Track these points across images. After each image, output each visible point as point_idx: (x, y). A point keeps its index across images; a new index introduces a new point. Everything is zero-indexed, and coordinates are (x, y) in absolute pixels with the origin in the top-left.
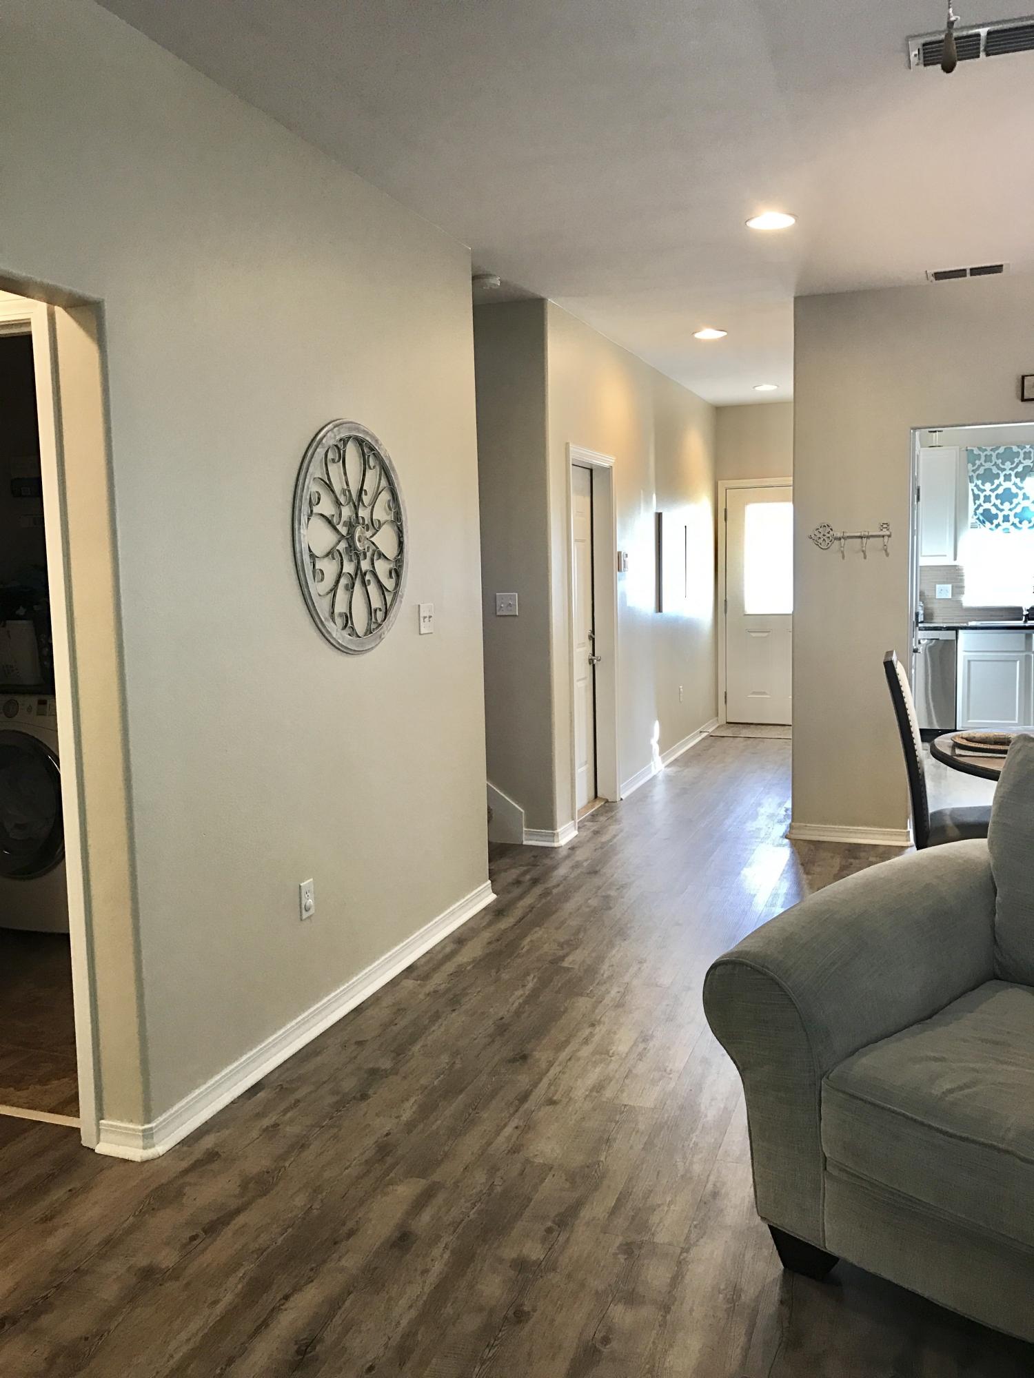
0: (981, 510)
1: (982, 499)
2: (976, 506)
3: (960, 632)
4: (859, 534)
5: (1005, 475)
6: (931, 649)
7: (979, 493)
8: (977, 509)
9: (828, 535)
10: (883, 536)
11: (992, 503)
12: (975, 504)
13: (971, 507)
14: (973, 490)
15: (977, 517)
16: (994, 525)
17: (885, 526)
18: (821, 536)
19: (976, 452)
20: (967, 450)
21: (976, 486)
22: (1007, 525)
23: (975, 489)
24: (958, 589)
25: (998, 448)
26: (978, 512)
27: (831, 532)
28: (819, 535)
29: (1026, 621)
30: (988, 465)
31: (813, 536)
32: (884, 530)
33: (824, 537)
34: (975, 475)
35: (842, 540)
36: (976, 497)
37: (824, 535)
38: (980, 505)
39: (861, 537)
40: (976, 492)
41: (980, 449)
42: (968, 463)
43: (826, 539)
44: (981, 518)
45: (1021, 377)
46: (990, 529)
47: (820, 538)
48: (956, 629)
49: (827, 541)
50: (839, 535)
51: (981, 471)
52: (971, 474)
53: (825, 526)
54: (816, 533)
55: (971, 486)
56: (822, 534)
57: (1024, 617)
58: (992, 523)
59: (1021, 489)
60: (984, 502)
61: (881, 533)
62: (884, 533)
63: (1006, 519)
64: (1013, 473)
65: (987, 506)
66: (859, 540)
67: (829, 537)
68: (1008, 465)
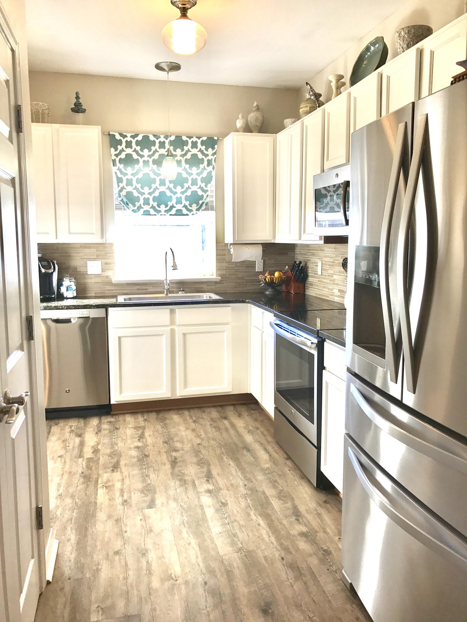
0: (124, 193)
1: (125, 182)
2: (120, 188)
3: (110, 310)
5: (144, 161)
6: (82, 327)
7: (122, 176)
8: (121, 191)
11: (134, 187)
12: (119, 186)
13: (116, 190)
14: (116, 173)
15: (121, 199)
16: (136, 207)
19: (118, 137)
20: (109, 135)
21: (119, 169)
22: (147, 208)
23: (118, 172)
24: (106, 266)
25: (137, 135)
26: (121, 193)
29: (167, 294)
30: (129, 151)
34: (117, 160)
36: (120, 180)
38: (123, 188)
40: (119, 175)
41: (121, 135)
42: (111, 148)
44: (125, 200)
46: (133, 210)
48: (105, 307)
51: (123, 156)
52: (113, 157)
55: (114, 169)
57: (165, 291)
58: (134, 205)
59: (158, 175)
60: (127, 185)
63: (146, 202)
64: (151, 160)
65: (129, 189)
68: (146, 152)
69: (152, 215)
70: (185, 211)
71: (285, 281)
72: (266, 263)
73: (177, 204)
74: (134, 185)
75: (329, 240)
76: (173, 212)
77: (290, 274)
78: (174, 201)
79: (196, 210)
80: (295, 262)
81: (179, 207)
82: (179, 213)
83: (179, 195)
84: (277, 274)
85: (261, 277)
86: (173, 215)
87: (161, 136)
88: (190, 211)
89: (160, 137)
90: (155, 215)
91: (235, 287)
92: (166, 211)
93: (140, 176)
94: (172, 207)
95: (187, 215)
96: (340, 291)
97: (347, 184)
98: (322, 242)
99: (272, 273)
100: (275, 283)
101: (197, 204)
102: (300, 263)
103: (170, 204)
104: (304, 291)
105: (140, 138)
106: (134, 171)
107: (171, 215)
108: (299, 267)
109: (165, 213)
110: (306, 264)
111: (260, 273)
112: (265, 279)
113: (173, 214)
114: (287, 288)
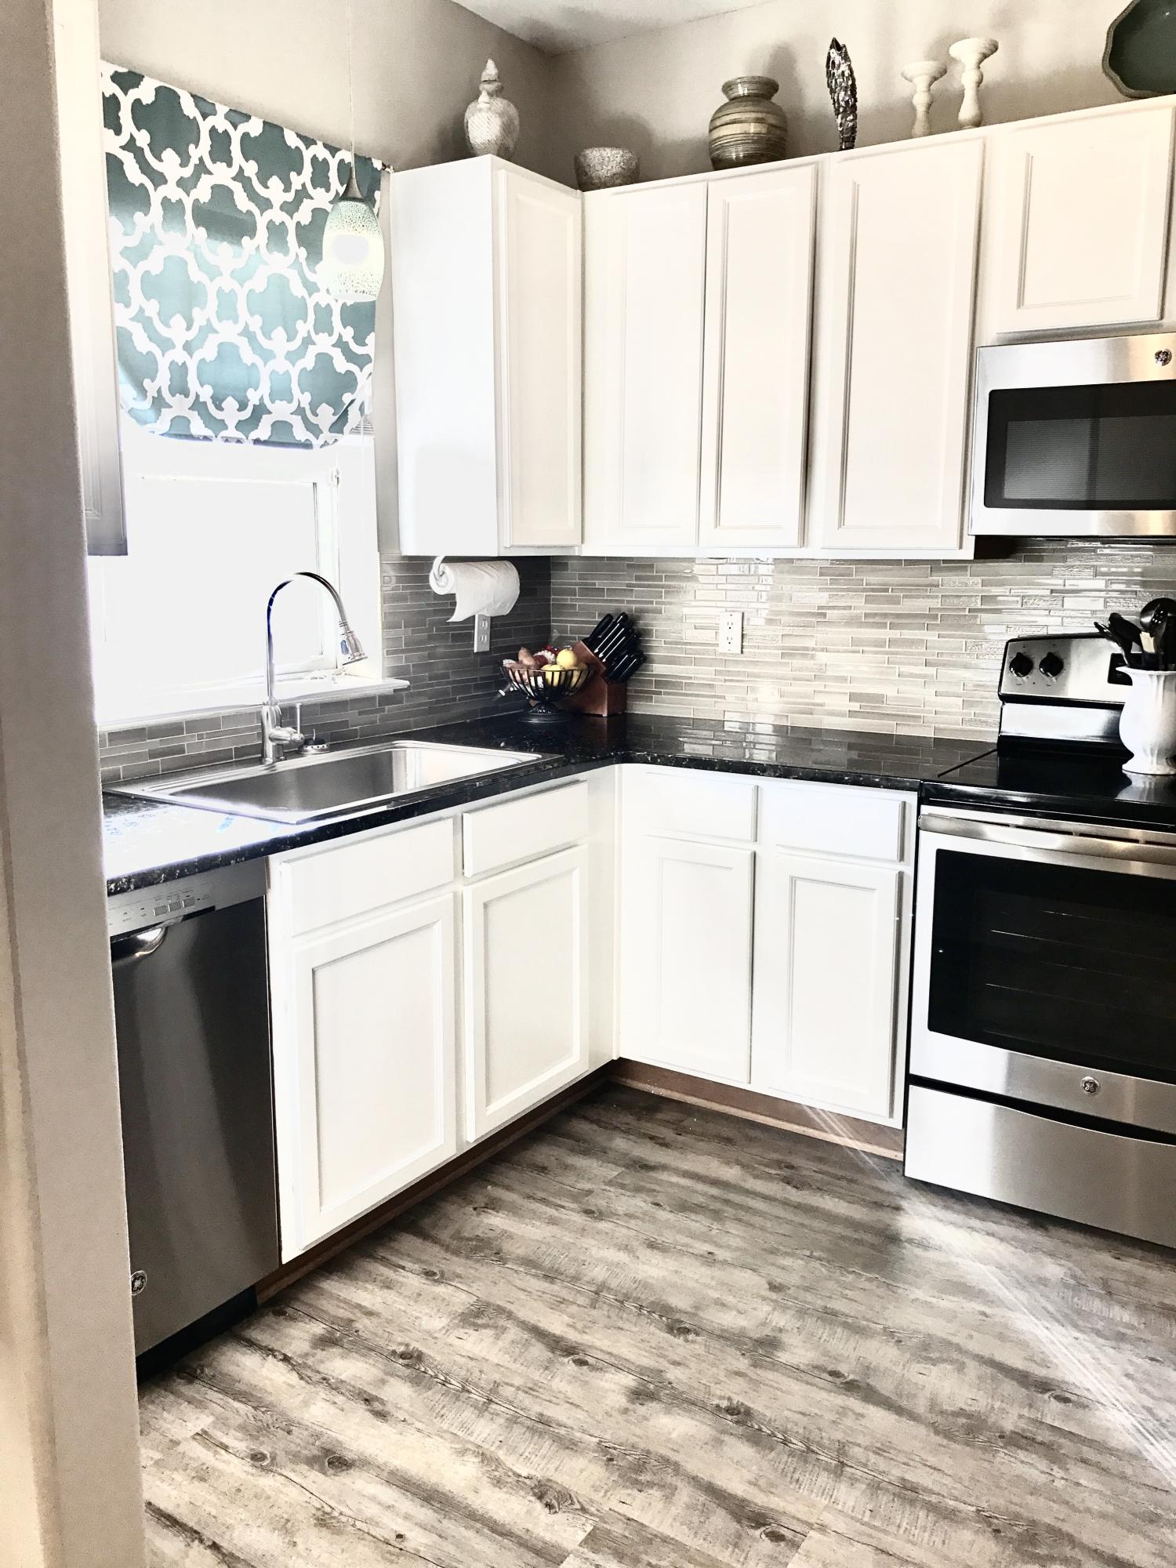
63: (179, 381)
64: (188, 203)
68: (169, 163)
69: (198, 439)
70: (300, 433)
73: (273, 402)
74: (133, 301)
76: (263, 431)
78: (264, 390)
79: (331, 430)
81: (281, 410)
82: (281, 438)
83: (280, 365)
86: (265, 443)
87: (218, 107)
88: (315, 430)
89: (214, 113)
90: (206, 438)
92: (240, 425)
93: (154, 264)
94: (260, 411)
95: (307, 445)
101: (335, 403)
103: (253, 397)
105: (146, 92)
106: (133, 241)
107: (257, 441)
109: (240, 435)
113: (262, 439)
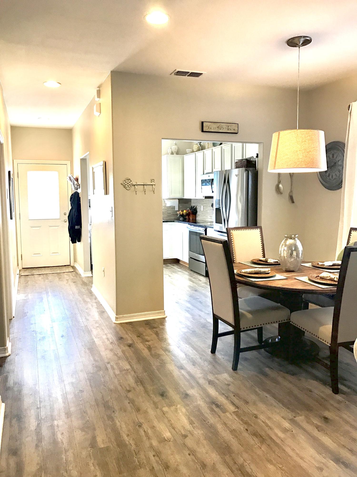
4: (143, 184)
9: (130, 184)
10: (152, 185)
17: (152, 180)
18: (126, 184)
27: (131, 182)
28: (126, 183)
31: (123, 184)
32: (153, 182)
33: (128, 184)
35: (136, 186)
37: (128, 183)
39: (144, 185)
43: (129, 185)
45: (201, 122)
47: (126, 185)
49: (129, 186)
50: (135, 184)
53: (128, 179)
54: (124, 182)
56: (127, 183)
61: (152, 183)
62: (153, 184)
66: (143, 186)
67: (130, 185)
71: (188, 214)
72: (179, 207)
75: (206, 197)
77: (190, 211)
80: (192, 206)
84: (185, 211)
85: (178, 213)
91: (167, 217)
96: (210, 216)
97: (213, 180)
98: (204, 198)
99: (183, 211)
100: (184, 215)
102: (194, 206)
104: (196, 218)
108: (193, 208)
110: (196, 207)
111: (177, 211)
112: (180, 213)
114: (188, 217)
